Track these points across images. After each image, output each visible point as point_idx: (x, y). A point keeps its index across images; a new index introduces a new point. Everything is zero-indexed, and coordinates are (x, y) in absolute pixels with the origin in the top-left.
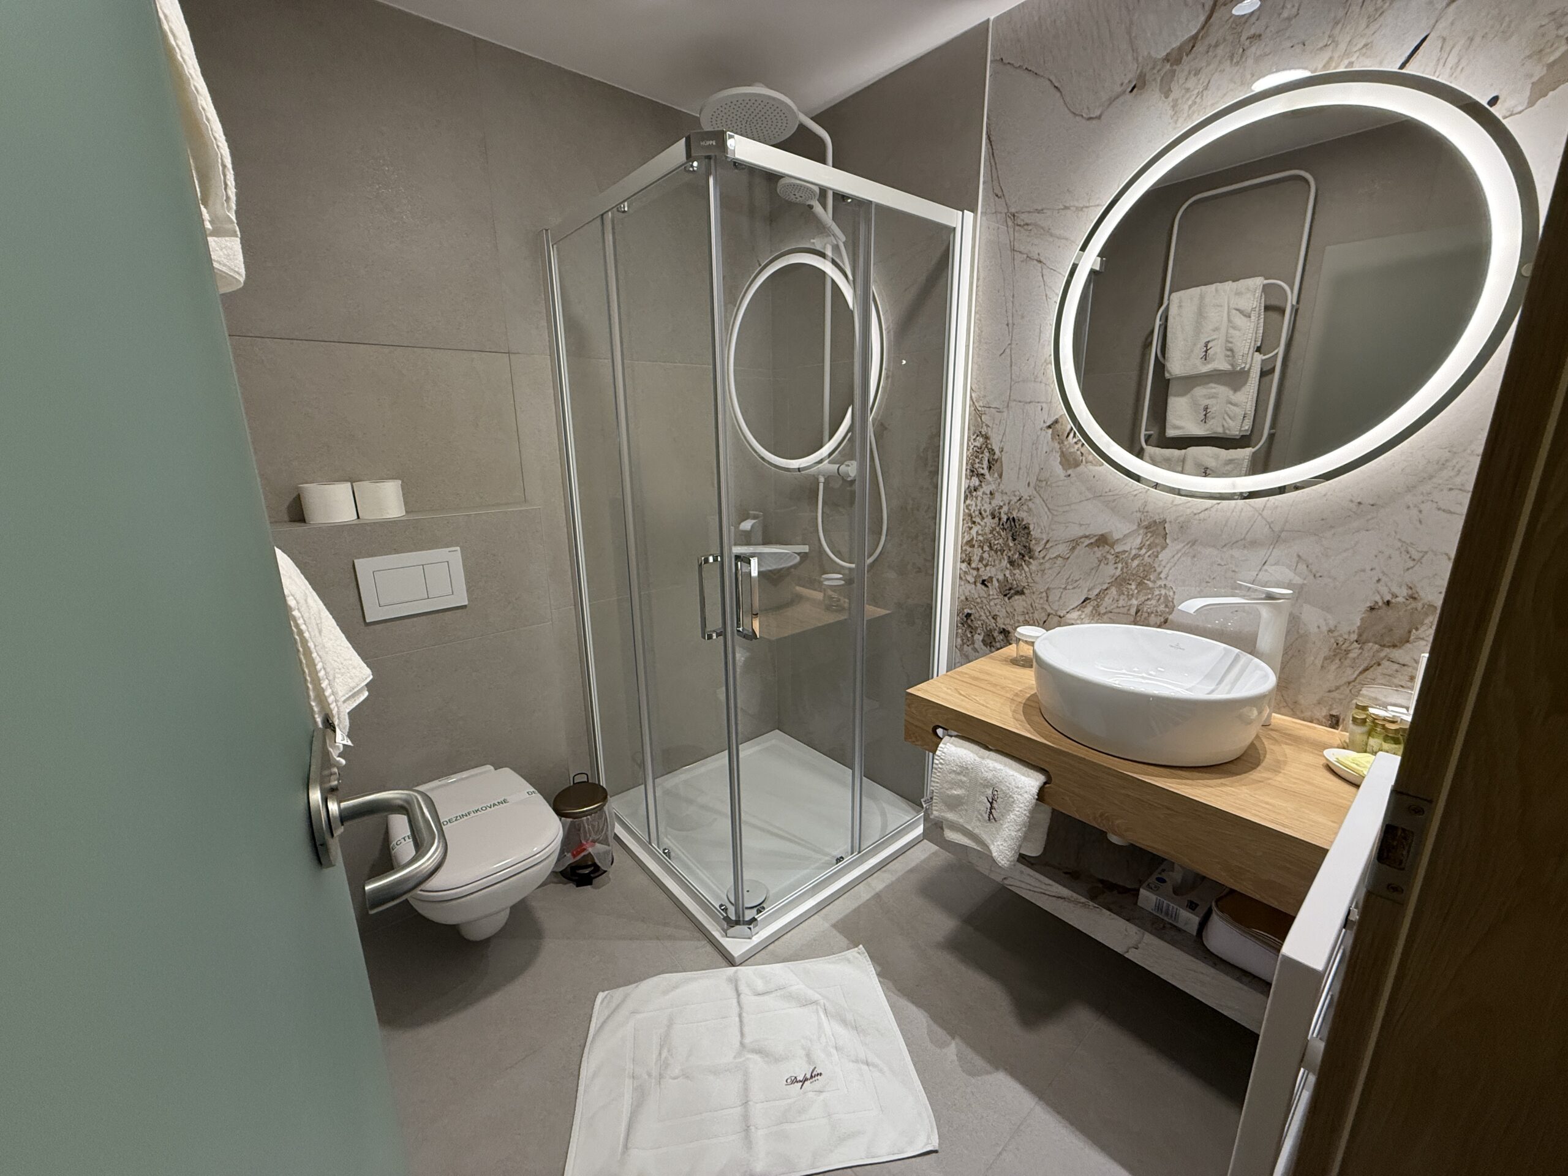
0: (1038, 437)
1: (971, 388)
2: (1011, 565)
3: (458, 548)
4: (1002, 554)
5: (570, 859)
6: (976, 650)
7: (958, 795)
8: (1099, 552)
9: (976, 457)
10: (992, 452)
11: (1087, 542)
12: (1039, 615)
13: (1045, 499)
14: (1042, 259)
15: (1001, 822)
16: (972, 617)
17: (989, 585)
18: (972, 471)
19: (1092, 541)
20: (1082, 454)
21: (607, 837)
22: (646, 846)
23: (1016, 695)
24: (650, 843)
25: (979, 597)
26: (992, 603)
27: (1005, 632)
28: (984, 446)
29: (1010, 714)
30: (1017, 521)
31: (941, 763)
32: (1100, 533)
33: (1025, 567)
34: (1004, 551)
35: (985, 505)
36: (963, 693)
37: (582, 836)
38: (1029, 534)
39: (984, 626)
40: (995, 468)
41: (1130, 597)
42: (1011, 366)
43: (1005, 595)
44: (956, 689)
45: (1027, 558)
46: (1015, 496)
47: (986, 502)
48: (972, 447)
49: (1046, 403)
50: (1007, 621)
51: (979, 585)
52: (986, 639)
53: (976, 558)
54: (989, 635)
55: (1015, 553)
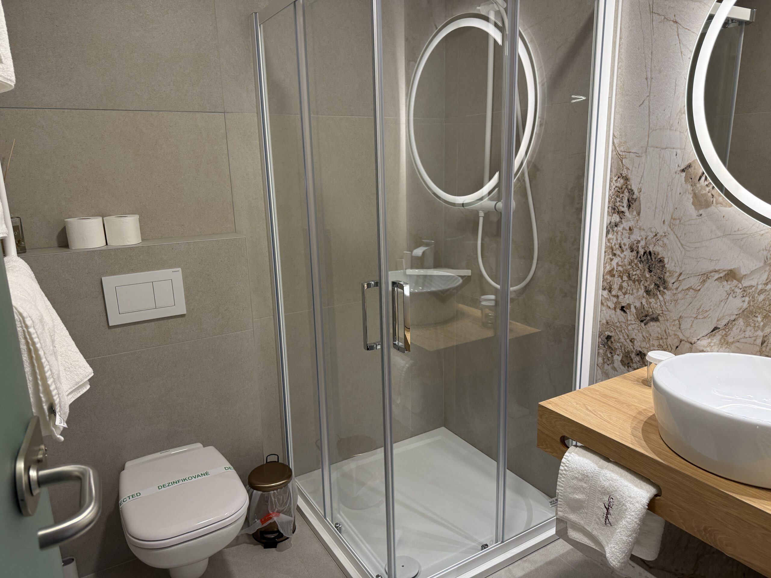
0: (673, 179)
1: (614, 135)
2: (647, 294)
3: (180, 269)
4: (639, 284)
5: (258, 525)
6: (614, 369)
7: (579, 499)
8: (727, 286)
9: (617, 196)
10: (631, 192)
11: (717, 276)
12: (672, 341)
13: (679, 236)
14: (678, 20)
15: (615, 527)
16: (612, 339)
17: (628, 311)
18: (614, 209)
19: (722, 275)
20: (712, 195)
21: (290, 509)
22: (322, 519)
23: (640, 413)
24: (325, 517)
25: (619, 321)
26: (630, 328)
27: (642, 355)
28: (625, 187)
29: (630, 430)
30: (653, 255)
31: (565, 470)
32: (729, 268)
33: (660, 296)
34: (641, 281)
35: (625, 239)
36: (589, 408)
37: (269, 507)
38: (663, 266)
39: (623, 348)
40: (633, 206)
41: (756, 328)
42: (649, 115)
43: (642, 321)
44: (585, 405)
45: (661, 288)
46: (651, 232)
47: (625, 237)
48: (614, 187)
49: (681, 149)
50: (644, 344)
51: (618, 310)
52: (624, 359)
53: (616, 287)
54: (627, 356)
55: (651, 284)
